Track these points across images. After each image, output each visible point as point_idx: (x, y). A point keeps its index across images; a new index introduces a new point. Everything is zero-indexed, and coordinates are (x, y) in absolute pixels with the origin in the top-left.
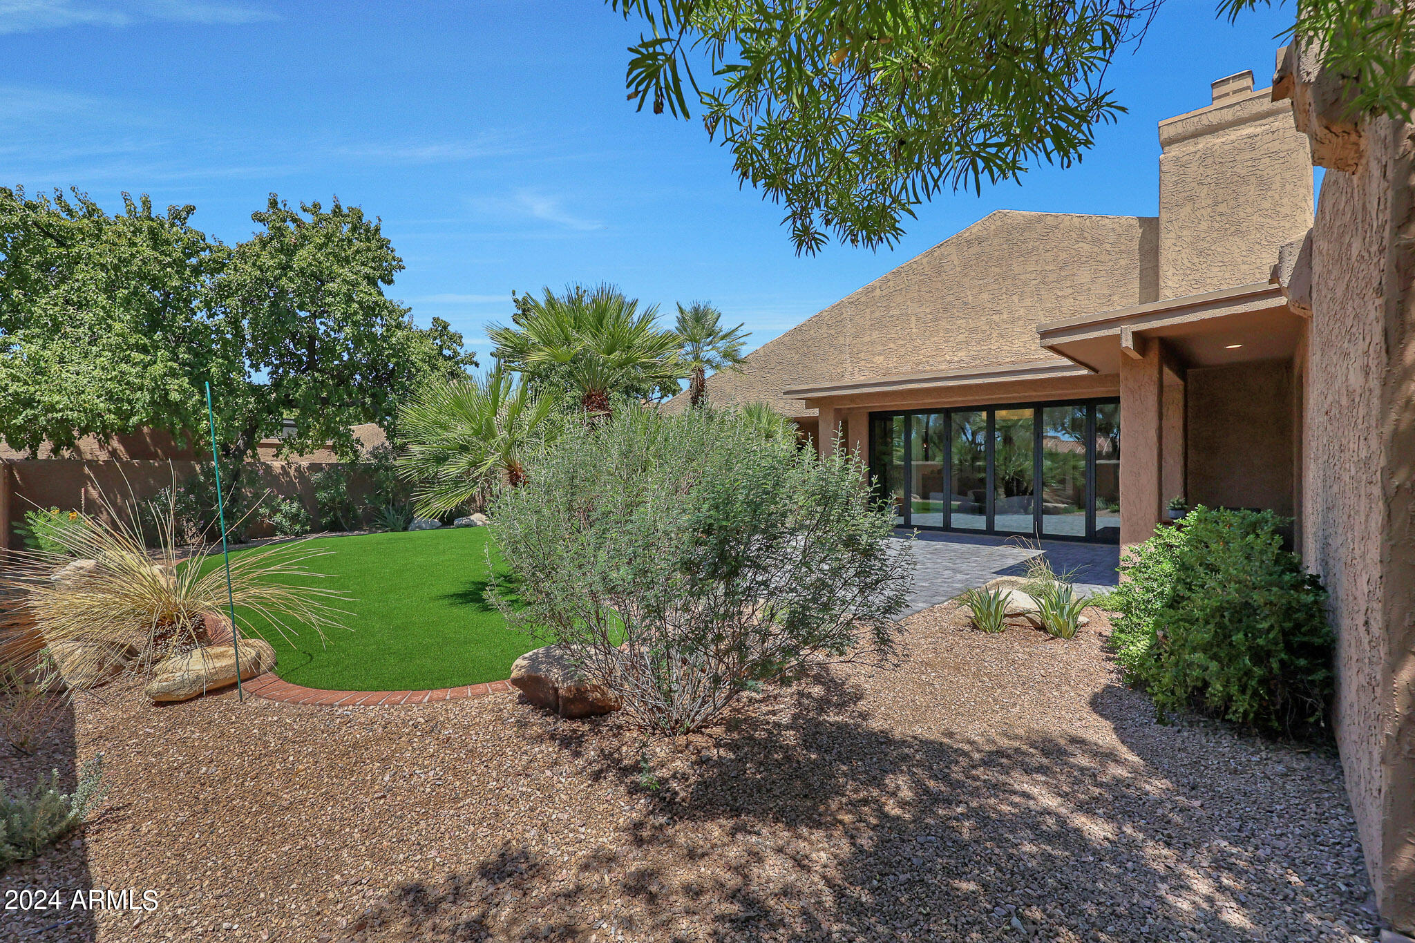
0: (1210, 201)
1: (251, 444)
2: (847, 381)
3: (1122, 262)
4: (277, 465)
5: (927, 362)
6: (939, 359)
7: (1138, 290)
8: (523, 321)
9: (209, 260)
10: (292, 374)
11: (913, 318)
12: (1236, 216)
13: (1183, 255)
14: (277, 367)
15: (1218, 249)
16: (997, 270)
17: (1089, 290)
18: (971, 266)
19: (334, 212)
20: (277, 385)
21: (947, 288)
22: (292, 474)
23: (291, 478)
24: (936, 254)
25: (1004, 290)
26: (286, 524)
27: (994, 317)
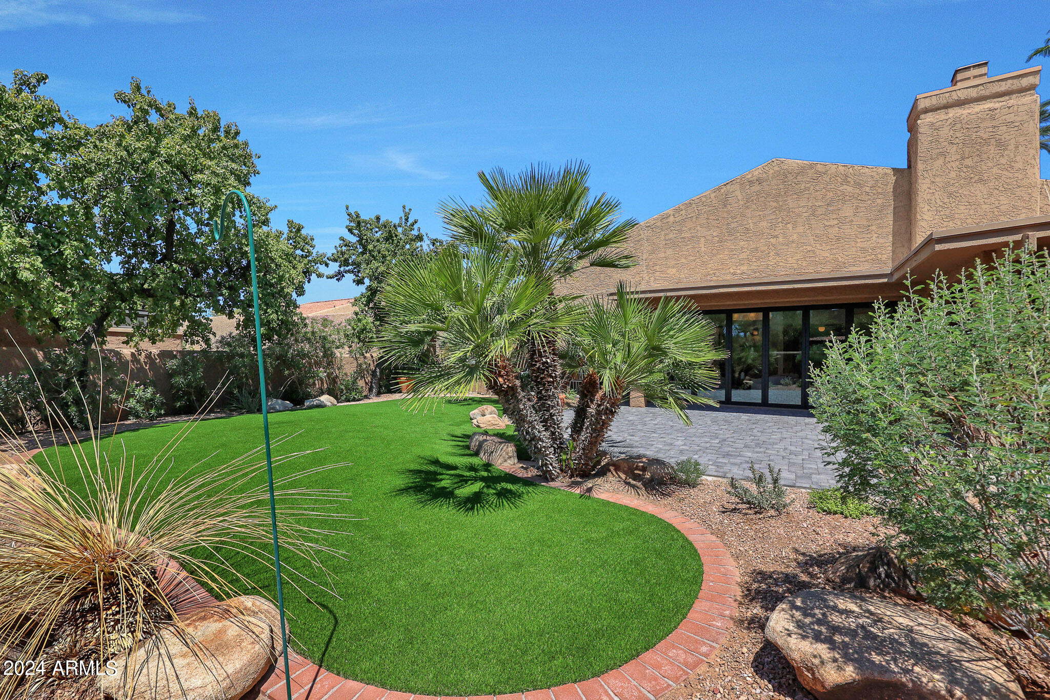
0: (959, 157)
1: (101, 332)
2: (643, 287)
3: (879, 201)
4: (127, 352)
5: (714, 274)
6: (723, 272)
7: (892, 222)
8: (356, 232)
9: (63, 137)
10: (146, 265)
11: (703, 240)
12: (979, 168)
13: (937, 196)
14: (130, 257)
15: (965, 193)
16: (775, 204)
17: (852, 221)
18: (752, 201)
19: (191, 114)
20: (129, 274)
21: (732, 217)
22: (142, 360)
23: (142, 366)
24: (722, 191)
25: (780, 220)
26: (140, 408)
27: (772, 240)
